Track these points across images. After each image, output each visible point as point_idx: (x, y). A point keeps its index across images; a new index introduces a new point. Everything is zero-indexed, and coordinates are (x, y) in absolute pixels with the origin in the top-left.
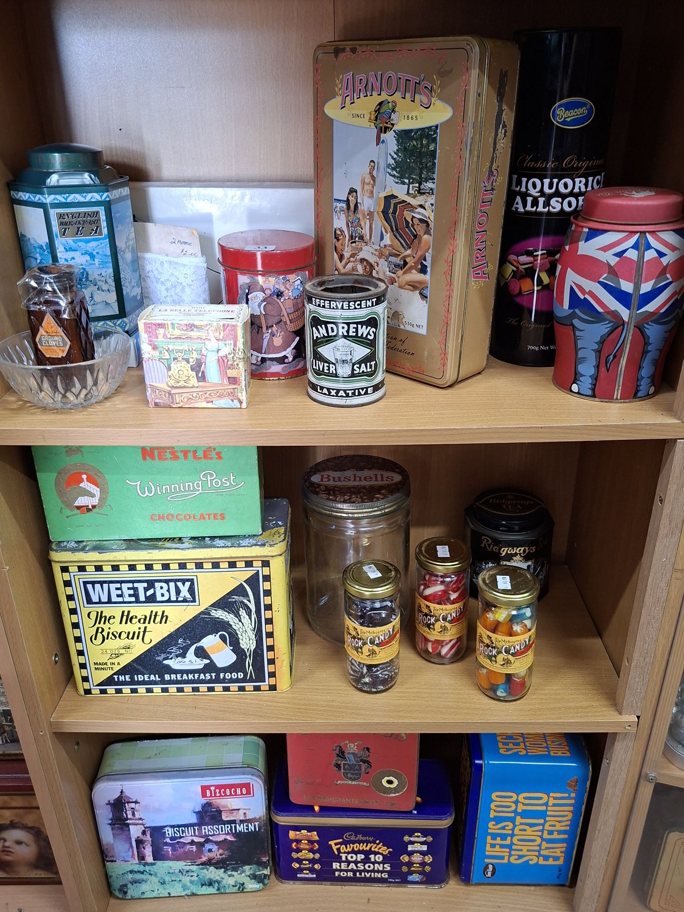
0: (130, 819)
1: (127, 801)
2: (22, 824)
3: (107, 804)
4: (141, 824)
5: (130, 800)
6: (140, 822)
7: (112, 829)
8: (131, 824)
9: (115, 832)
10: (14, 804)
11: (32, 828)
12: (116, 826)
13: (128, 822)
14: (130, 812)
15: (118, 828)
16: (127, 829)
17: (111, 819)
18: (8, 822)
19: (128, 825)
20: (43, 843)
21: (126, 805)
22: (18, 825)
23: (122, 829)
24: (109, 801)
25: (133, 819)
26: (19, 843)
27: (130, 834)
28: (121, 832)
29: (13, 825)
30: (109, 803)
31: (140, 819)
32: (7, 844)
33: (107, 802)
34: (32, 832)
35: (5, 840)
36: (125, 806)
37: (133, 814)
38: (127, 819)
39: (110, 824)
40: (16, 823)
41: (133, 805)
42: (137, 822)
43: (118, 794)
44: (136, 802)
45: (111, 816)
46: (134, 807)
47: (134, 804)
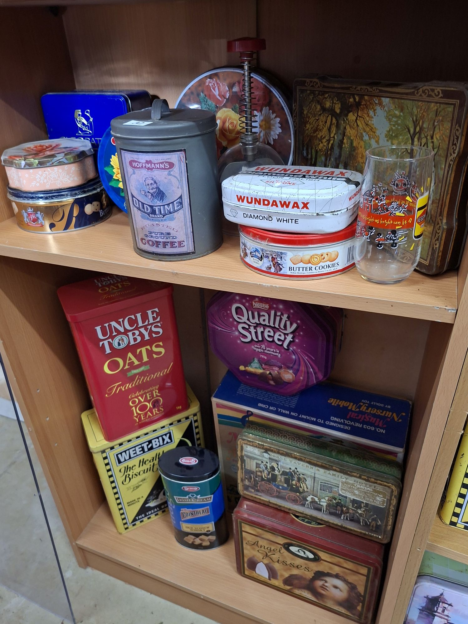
0: (439, 613)
1: (442, 601)
2: (344, 579)
3: (425, 597)
4: (445, 619)
5: (446, 602)
6: (446, 617)
7: (420, 613)
8: (437, 616)
9: (421, 615)
10: (345, 565)
11: (350, 583)
12: (424, 612)
13: (436, 614)
14: (442, 609)
15: (425, 614)
16: (432, 617)
17: (423, 607)
18: (335, 574)
19: (435, 615)
20: (354, 595)
21: (441, 603)
22: (340, 578)
23: (428, 616)
24: (428, 596)
25: (441, 614)
26: (336, 587)
27: (433, 621)
28: (426, 617)
29: (337, 576)
30: (427, 597)
31: (447, 616)
32: (326, 584)
33: (426, 596)
34: (349, 585)
35: (326, 582)
36: (439, 604)
37: (443, 611)
38: (436, 612)
39: (420, 610)
40: (340, 576)
41: (446, 606)
42: (443, 616)
43: (438, 595)
44: (450, 605)
45: (424, 605)
46: (447, 607)
47: (448, 605)
